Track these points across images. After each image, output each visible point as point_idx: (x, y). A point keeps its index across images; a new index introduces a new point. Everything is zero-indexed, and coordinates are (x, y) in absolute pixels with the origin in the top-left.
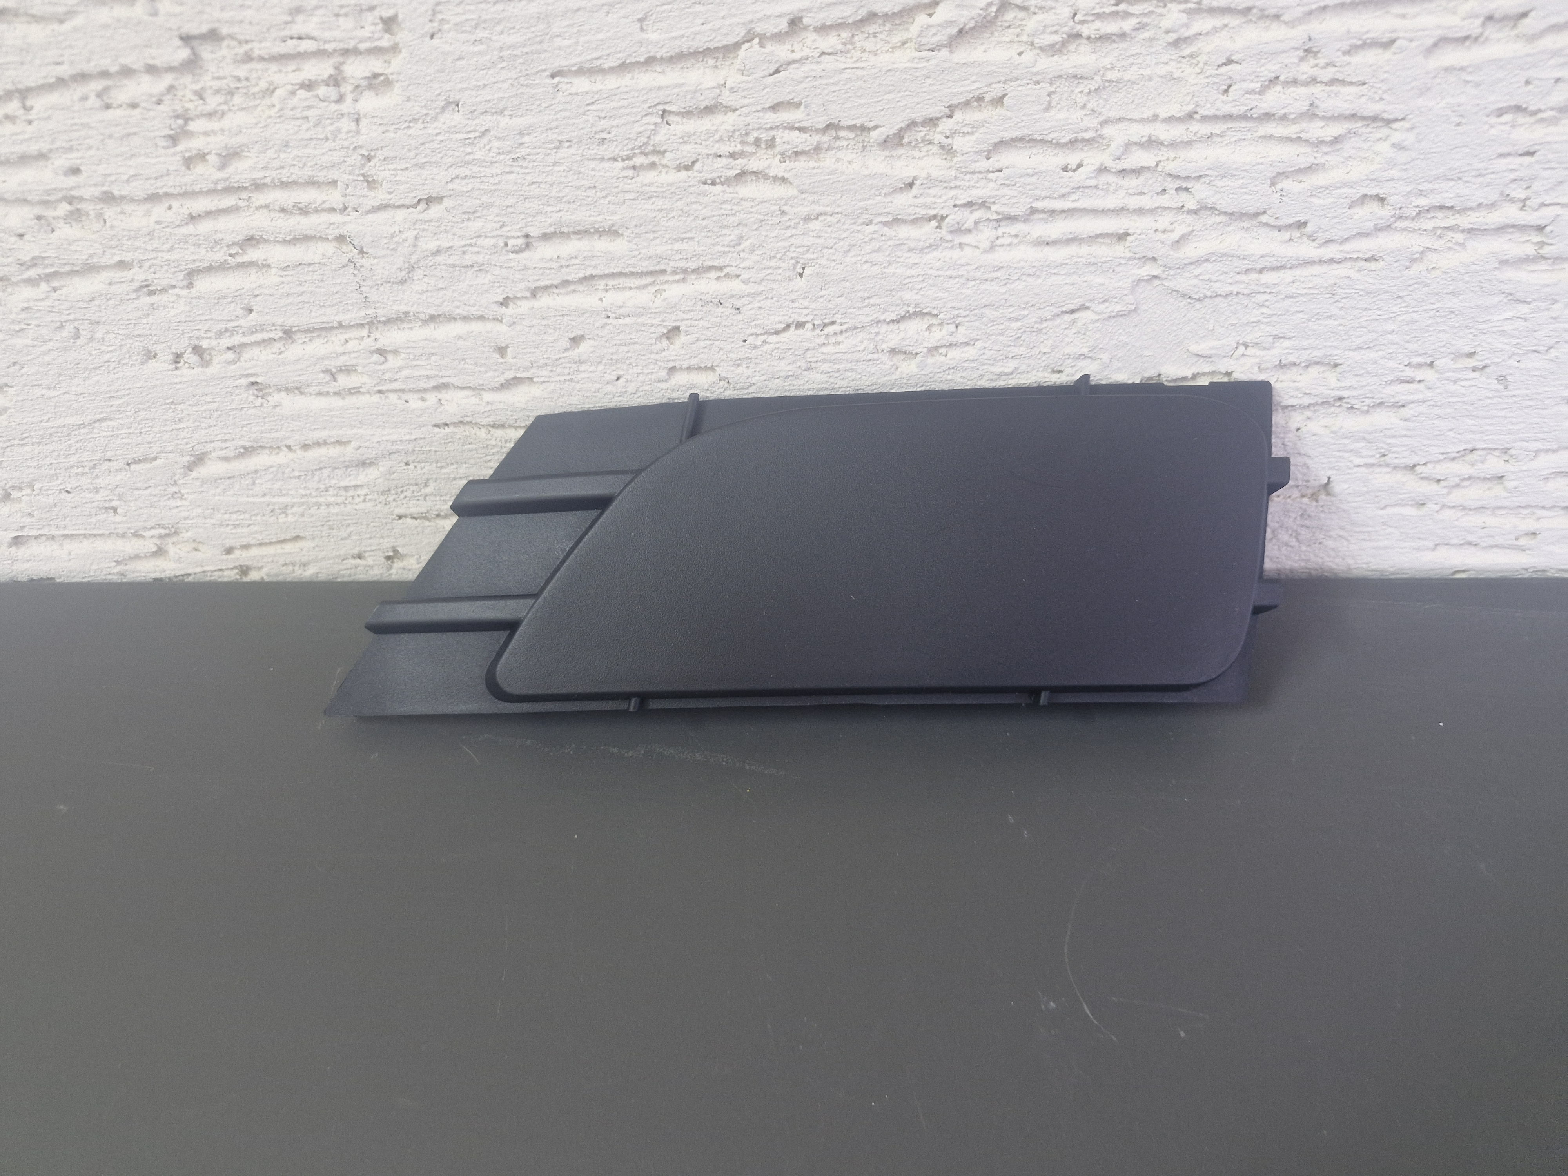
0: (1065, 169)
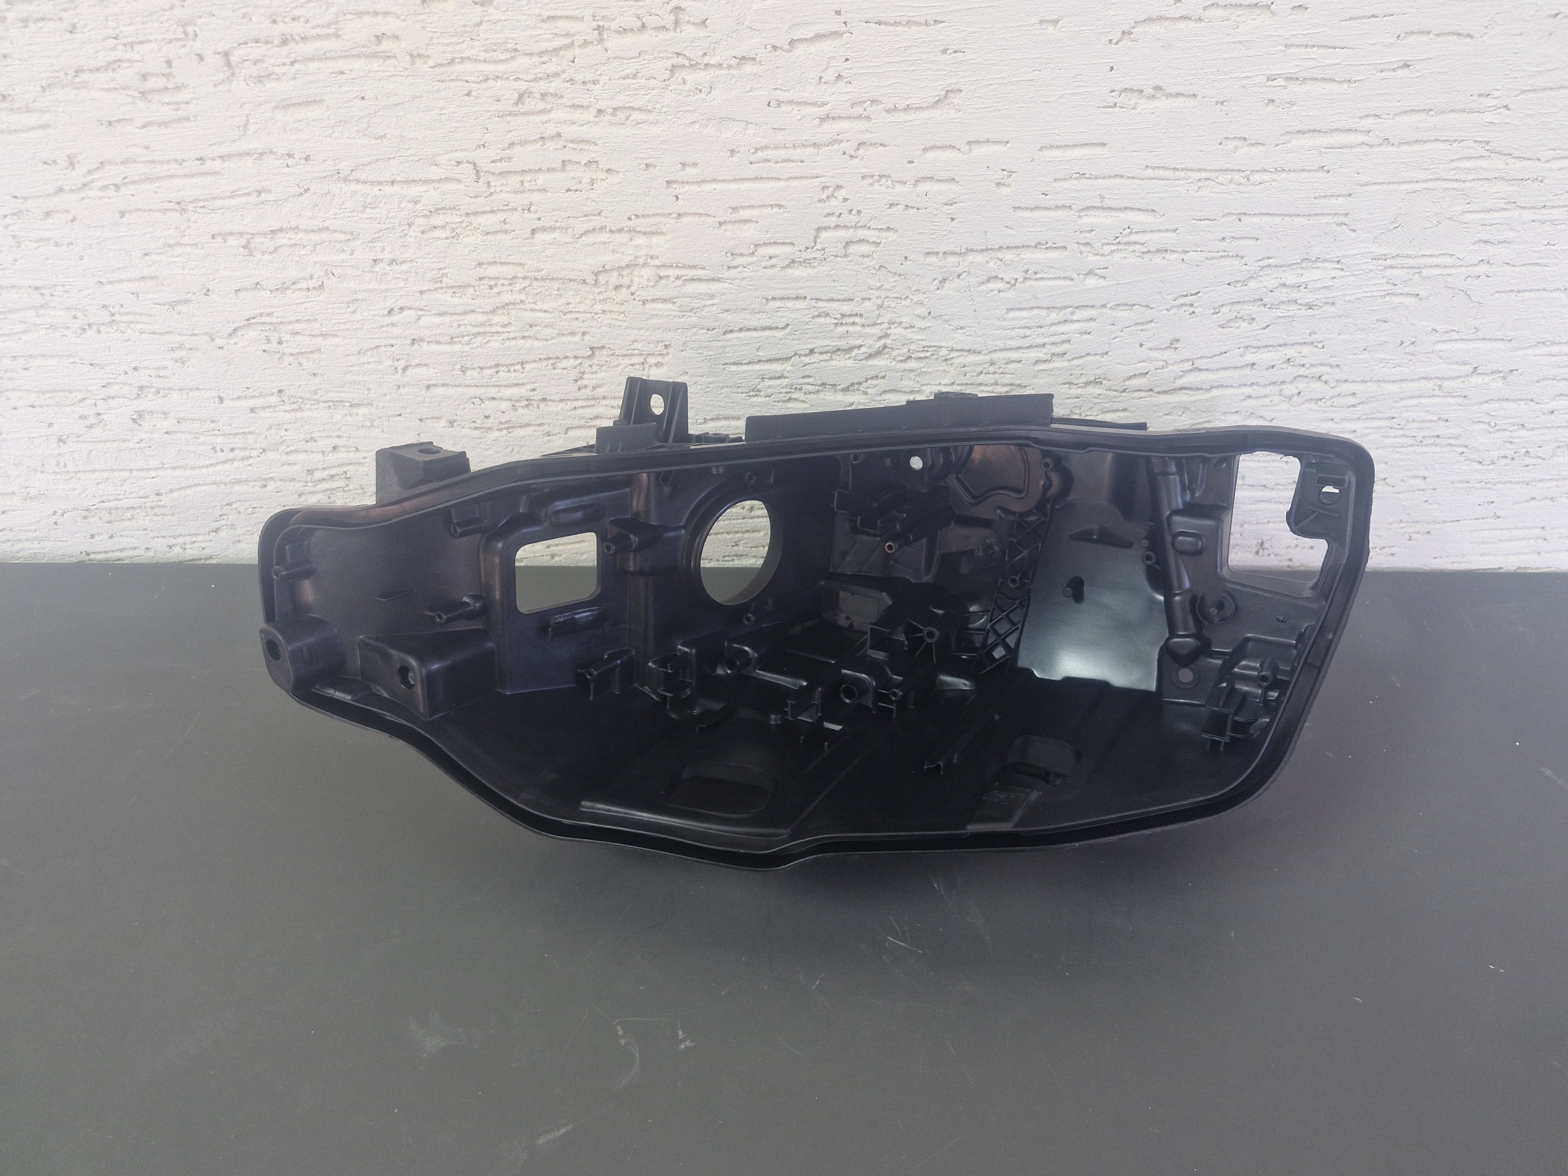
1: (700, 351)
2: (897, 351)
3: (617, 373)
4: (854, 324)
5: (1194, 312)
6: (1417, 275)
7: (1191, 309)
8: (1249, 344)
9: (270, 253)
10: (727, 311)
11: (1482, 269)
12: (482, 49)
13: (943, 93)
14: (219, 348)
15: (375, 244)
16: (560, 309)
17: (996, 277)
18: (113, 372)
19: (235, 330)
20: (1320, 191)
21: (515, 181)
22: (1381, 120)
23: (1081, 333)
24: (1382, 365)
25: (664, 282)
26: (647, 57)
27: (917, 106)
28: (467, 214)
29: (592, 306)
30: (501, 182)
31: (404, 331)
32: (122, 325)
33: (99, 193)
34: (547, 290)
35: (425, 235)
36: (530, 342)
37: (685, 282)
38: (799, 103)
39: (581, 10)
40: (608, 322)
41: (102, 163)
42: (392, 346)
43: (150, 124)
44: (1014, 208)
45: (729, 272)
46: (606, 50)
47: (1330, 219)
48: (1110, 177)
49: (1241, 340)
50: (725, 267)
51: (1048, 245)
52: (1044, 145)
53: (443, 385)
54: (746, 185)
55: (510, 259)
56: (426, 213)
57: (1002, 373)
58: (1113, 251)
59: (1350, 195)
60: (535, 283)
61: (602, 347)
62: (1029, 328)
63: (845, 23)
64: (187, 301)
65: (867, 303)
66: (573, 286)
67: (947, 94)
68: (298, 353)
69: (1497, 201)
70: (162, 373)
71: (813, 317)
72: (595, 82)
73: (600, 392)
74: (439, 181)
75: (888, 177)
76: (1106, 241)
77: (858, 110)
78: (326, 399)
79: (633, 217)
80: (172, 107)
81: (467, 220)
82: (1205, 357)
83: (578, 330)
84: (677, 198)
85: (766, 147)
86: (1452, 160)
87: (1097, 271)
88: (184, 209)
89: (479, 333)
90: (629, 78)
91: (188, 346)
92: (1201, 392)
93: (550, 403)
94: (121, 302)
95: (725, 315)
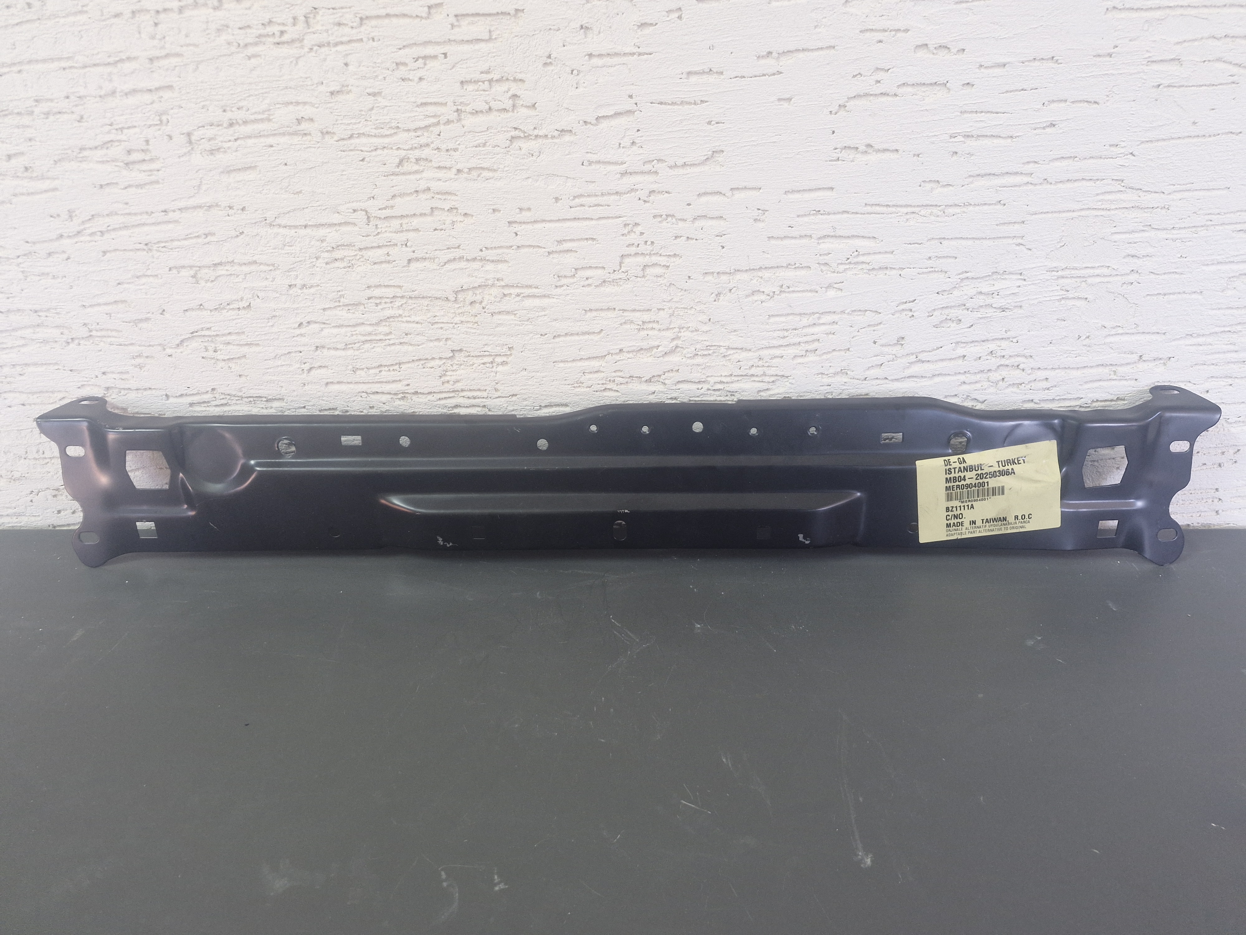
0: (698, 389)
1: (535, 352)
2: (686, 350)
3: (472, 370)
4: (653, 329)
5: (913, 316)
6: (1083, 283)
7: (910, 314)
8: (959, 340)
9: (212, 281)
10: (556, 320)
11: (1132, 278)
12: (374, 127)
13: (710, 153)
14: (169, 356)
15: (290, 273)
16: (429, 320)
17: (759, 291)
18: (87, 376)
19: (182, 341)
20: (1000, 219)
21: (395, 223)
22: (1039, 165)
23: (827, 334)
24: (1066, 356)
25: (507, 298)
26: (492, 131)
27: (692, 163)
28: (360, 249)
29: (453, 318)
30: (386, 225)
31: (310, 340)
32: (97, 339)
33: (88, 238)
34: (419, 306)
35: (328, 266)
36: (405, 348)
37: (524, 299)
38: (605, 163)
39: (444, 98)
40: (465, 330)
41: (93, 216)
42: (301, 352)
43: (130, 186)
44: (769, 237)
45: (556, 290)
46: (463, 127)
47: (1010, 241)
48: (839, 213)
49: (952, 337)
50: (553, 286)
51: (797, 265)
52: (787, 190)
53: (339, 383)
54: (568, 224)
55: (391, 283)
56: (329, 248)
57: (768, 366)
58: (845, 270)
59: (1023, 222)
60: (410, 301)
61: (461, 350)
62: (787, 330)
63: (636, 104)
64: (147, 319)
65: (661, 312)
66: (439, 302)
67: (713, 154)
68: (228, 359)
69: (1136, 224)
70: (124, 376)
71: (621, 324)
72: (455, 150)
73: (459, 386)
74: (340, 224)
75: (673, 216)
76: (840, 261)
77: (648, 167)
78: (249, 395)
79: (484, 249)
80: (146, 173)
81: (360, 253)
82: (925, 351)
83: (442, 337)
84: (517, 234)
85: (581, 196)
86: (1097, 195)
87: (836, 286)
88: (150, 249)
89: (366, 341)
90: (480, 146)
91: (145, 355)
92: (925, 379)
93: (420, 396)
94: (98, 321)
95: (554, 323)
